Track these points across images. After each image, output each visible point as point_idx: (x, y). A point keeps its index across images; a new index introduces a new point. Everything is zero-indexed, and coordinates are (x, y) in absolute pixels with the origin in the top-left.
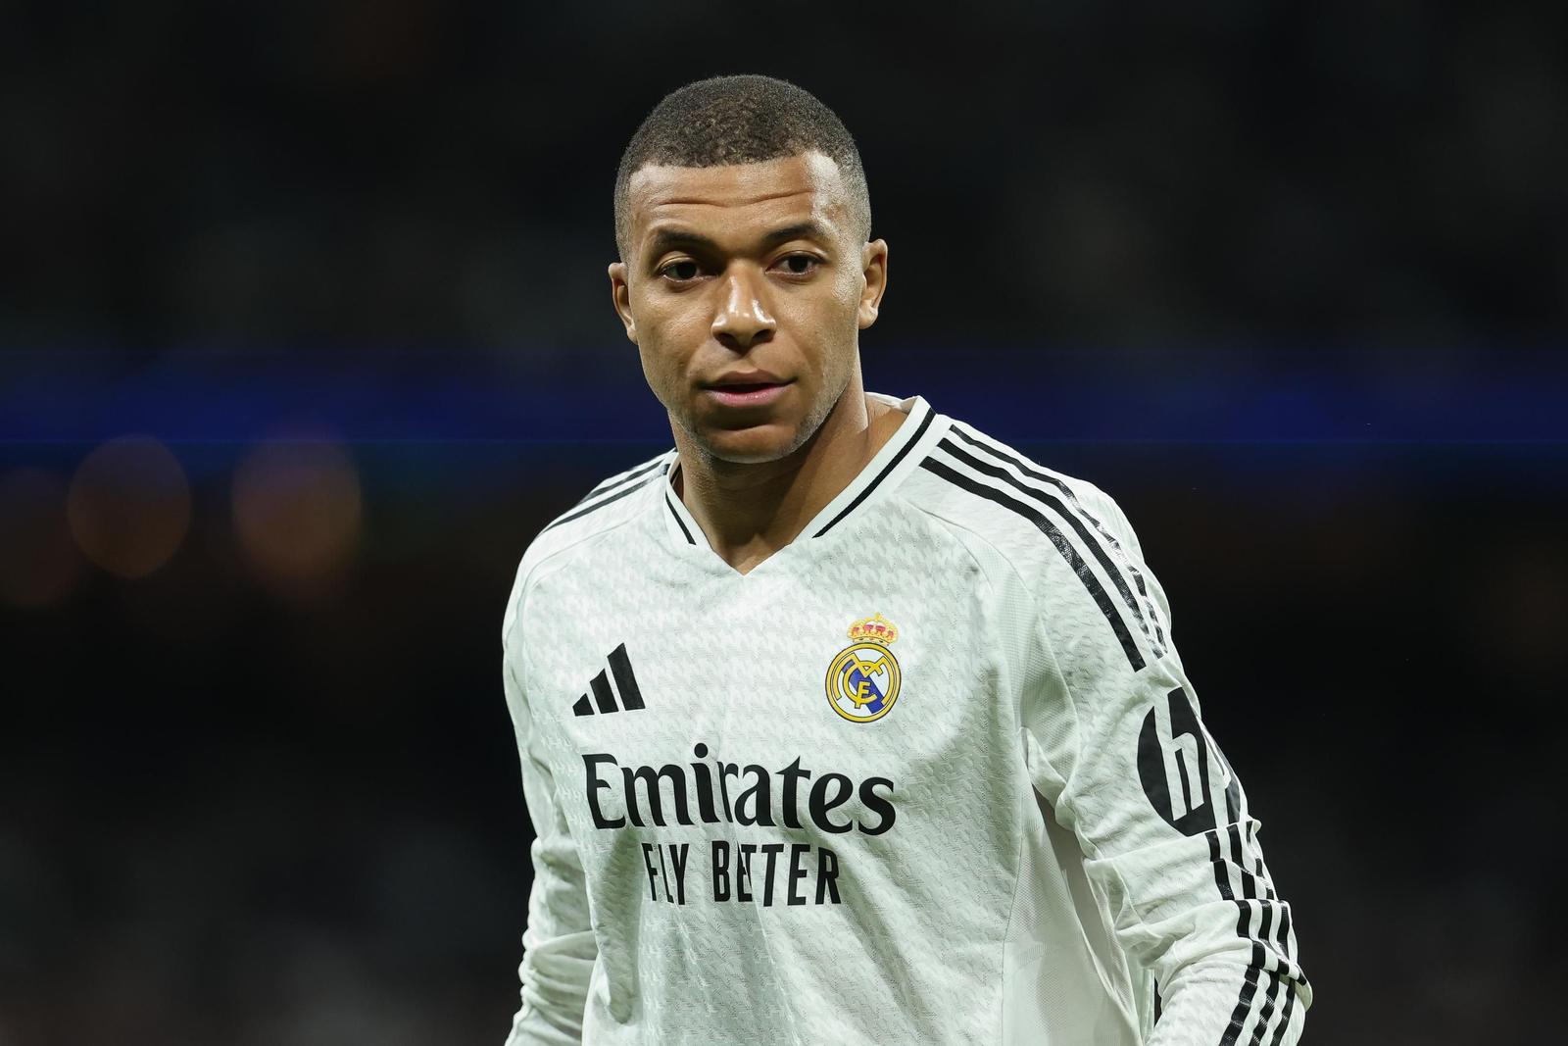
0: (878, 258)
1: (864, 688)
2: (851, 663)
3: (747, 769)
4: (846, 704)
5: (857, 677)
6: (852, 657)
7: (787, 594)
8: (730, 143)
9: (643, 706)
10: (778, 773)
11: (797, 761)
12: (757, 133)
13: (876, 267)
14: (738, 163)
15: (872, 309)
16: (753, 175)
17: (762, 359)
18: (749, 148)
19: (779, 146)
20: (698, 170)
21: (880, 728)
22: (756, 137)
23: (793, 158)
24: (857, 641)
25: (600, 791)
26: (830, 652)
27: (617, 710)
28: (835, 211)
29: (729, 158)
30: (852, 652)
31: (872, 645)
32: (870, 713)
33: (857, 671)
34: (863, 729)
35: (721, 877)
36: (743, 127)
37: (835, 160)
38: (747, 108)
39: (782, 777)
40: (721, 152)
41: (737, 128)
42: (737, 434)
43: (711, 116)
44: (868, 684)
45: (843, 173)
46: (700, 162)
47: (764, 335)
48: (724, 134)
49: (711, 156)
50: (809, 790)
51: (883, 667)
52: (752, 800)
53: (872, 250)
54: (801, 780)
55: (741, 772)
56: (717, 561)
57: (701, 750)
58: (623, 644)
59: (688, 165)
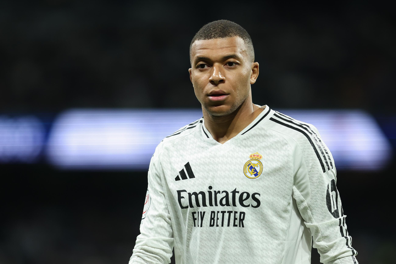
0: (256, 67)
1: (253, 170)
2: (250, 164)
3: (223, 192)
4: (248, 174)
5: (251, 168)
6: (250, 163)
7: (234, 148)
8: (215, 34)
9: (194, 177)
10: (231, 192)
11: (236, 189)
12: (222, 31)
13: (256, 69)
14: (217, 38)
15: (254, 80)
16: (220, 42)
17: (221, 87)
18: (220, 35)
19: (227, 34)
20: (207, 40)
21: (257, 180)
22: (222, 32)
23: (231, 38)
24: (252, 159)
25: (182, 199)
26: (245, 161)
27: (187, 179)
28: (243, 52)
29: (214, 37)
30: (250, 162)
31: (255, 160)
32: (255, 177)
33: (252, 166)
34: (253, 181)
35: (212, 221)
36: (219, 30)
37: (243, 40)
38: (220, 26)
39: (232, 193)
40: (213, 36)
41: (217, 30)
42: (216, 107)
43: (211, 28)
44: (254, 169)
45: (245, 43)
46: (207, 38)
47: (222, 81)
48: (214, 31)
49: (210, 37)
50: (239, 196)
51: (258, 165)
52: (224, 200)
53: (254, 64)
54: (237, 194)
55: (221, 193)
56: (215, 141)
57: (210, 188)
58: (188, 162)
59: (204, 39)
